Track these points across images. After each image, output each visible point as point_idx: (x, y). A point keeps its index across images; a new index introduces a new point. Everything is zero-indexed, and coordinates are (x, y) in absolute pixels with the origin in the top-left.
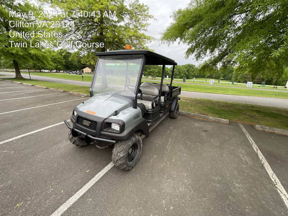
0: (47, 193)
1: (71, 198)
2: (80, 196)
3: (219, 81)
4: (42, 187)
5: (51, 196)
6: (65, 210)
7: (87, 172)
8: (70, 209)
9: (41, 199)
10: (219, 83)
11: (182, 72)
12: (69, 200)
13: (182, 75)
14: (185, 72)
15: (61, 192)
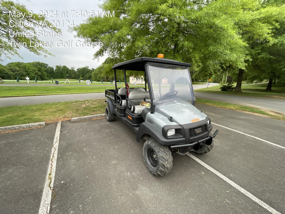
0: (232, 204)
1: (233, 186)
2: (229, 180)
3: (80, 81)
4: (225, 210)
5: (234, 200)
6: (244, 189)
7: (204, 174)
8: (242, 187)
9: (239, 208)
10: (80, 82)
11: (31, 72)
12: (234, 187)
13: (33, 75)
14: (36, 71)
15: (229, 193)
